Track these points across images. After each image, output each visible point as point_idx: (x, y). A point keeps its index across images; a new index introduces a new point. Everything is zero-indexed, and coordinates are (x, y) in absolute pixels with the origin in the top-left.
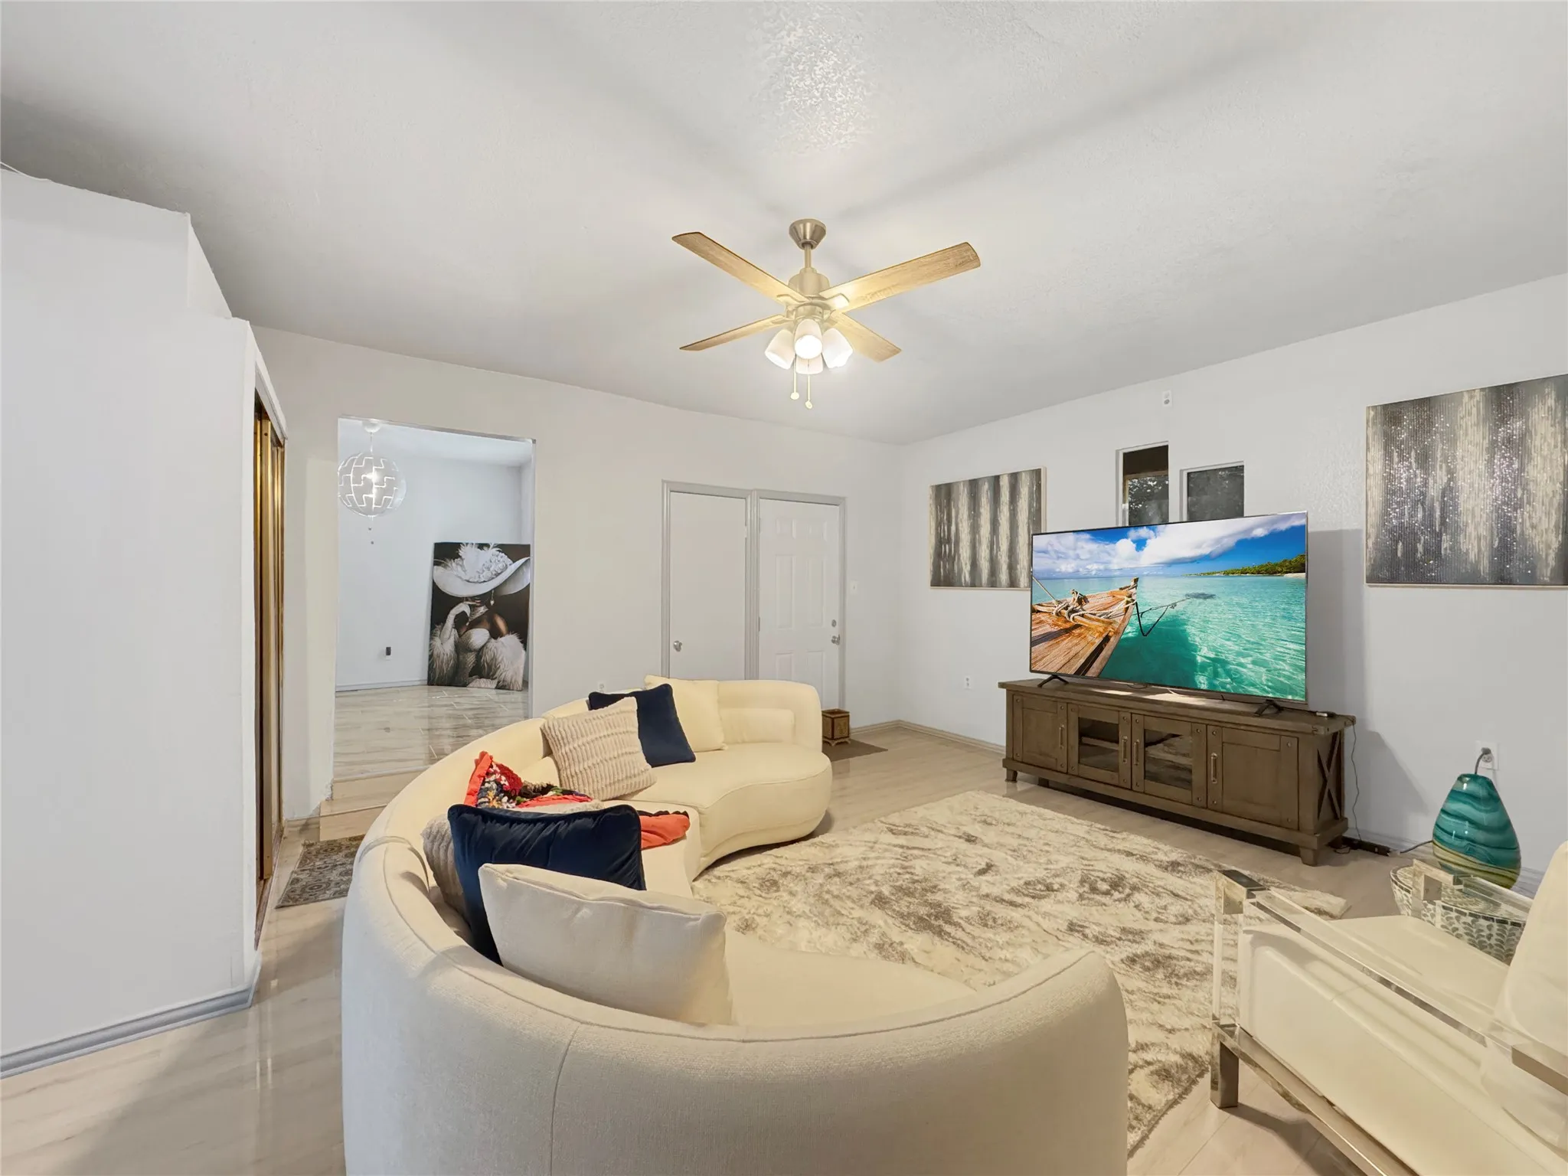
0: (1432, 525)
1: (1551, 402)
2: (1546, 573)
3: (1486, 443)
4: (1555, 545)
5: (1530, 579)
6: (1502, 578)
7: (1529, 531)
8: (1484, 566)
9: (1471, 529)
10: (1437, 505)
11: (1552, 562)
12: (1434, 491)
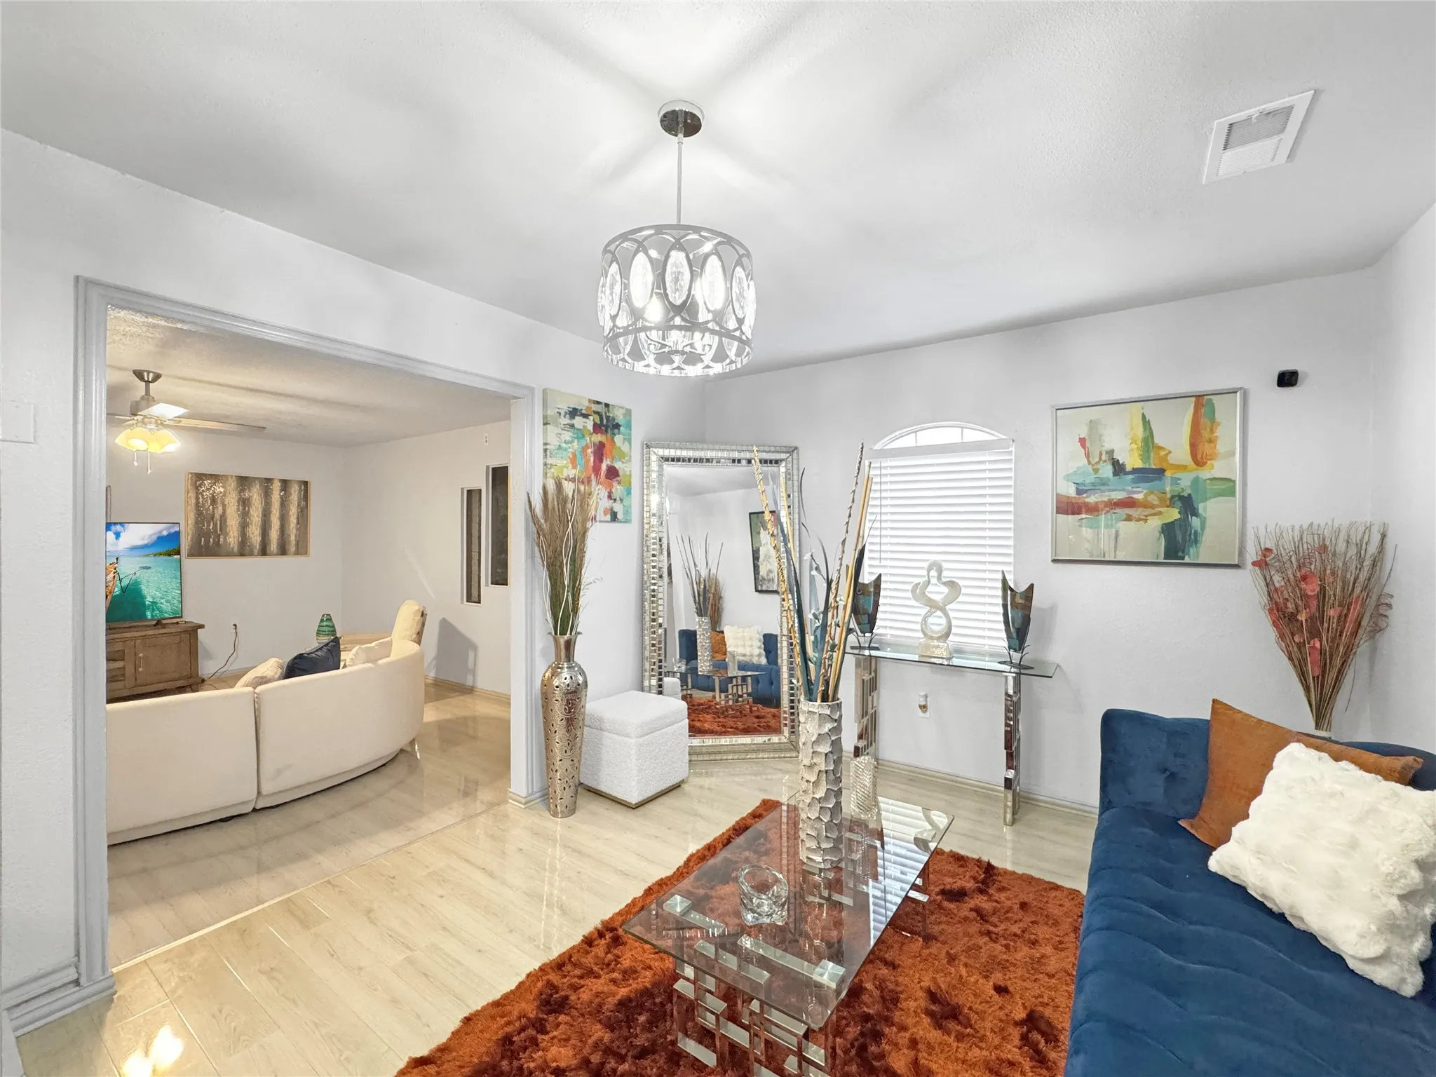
0: (217, 532)
1: (258, 486)
2: (256, 551)
3: (237, 499)
4: (259, 541)
5: (251, 554)
6: (242, 554)
7: (251, 536)
8: (236, 549)
9: (231, 533)
10: (218, 522)
11: (258, 547)
12: (217, 516)
